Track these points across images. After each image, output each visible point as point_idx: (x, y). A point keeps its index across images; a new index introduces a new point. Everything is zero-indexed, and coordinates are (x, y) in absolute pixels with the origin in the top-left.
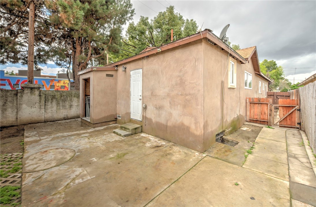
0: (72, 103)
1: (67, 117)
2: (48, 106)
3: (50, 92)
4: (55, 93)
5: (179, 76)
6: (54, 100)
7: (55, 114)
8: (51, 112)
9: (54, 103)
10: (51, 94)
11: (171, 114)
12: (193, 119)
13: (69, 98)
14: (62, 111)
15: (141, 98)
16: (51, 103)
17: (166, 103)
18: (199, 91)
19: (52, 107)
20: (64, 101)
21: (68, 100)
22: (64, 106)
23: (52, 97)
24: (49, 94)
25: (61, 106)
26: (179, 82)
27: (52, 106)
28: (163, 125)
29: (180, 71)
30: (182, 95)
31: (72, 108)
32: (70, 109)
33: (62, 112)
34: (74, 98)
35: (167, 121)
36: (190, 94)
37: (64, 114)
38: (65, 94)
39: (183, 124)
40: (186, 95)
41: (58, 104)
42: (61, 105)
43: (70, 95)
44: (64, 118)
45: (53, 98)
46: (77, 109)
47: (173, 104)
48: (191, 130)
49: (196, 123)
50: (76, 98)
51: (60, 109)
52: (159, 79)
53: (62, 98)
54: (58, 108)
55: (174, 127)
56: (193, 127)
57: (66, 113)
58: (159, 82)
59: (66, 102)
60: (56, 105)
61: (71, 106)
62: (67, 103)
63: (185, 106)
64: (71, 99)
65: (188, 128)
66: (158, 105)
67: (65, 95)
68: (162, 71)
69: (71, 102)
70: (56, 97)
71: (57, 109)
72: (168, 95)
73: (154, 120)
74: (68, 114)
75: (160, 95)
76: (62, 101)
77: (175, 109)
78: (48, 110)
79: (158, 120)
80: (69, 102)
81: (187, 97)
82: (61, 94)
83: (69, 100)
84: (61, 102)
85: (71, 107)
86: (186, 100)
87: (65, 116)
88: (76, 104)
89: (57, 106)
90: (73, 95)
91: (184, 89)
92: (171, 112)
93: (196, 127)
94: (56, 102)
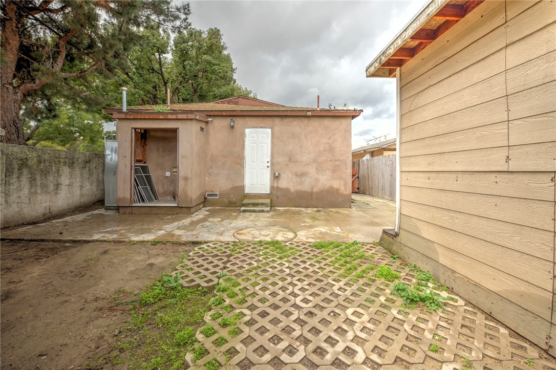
0: (59, 180)
1: (50, 212)
2: (12, 187)
3: (16, 150)
4: (28, 153)
5: (328, 143)
6: (24, 170)
7: (27, 205)
8: (17, 201)
9: (25, 180)
10: (19, 156)
11: (317, 180)
12: (342, 182)
13: (54, 168)
14: (40, 197)
15: (269, 164)
16: (18, 177)
17: (312, 170)
18: (348, 157)
19: (19, 189)
20: (45, 173)
21: (52, 171)
22: (44, 186)
23: (21, 162)
24: (14, 155)
25: (39, 187)
26: (328, 148)
27: (21, 186)
28: (307, 192)
29: (330, 139)
30: (331, 161)
31: (59, 192)
32: (56, 194)
33: (41, 200)
34: (64, 167)
35: (313, 188)
36: (340, 160)
37: (44, 205)
38: (47, 157)
39: (332, 188)
40: (336, 161)
41: (32, 180)
42: (39, 183)
43: (57, 160)
44: (44, 216)
45: (22, 164)
46: (68, 192)
47: (319, 169)
48: (340, 192)
49: (345, 185)
50: (67, 167)
51: (36, 193)
52: (301, 143)
53: (42, 167)
54: (33, 190)
55: (322, 192)
56: (342, 188)
57: (48, 204)
58: (301, 147)
59: (48, 177)
60: (28, 184)
61: (58, 186)
62: (51, 178)
63: (334, 171)
64: (58, 170)
65: (338, 190)
66: (299, 172)
67: (48, 160)
68: (305, 136)
69: (58, 176)
70: (30, 163)
71: (31, 193)
72: (314, 161)
73: (292, 190)
74: (51, 204)
75: (302, 161)
76: (41, 175)
77: (323, 175)
78: (11, 197)
79: (300, 188)
80: (54, 177)
81: (336, 163)
82: (39, 156)
83: (54, 171)
84: (38, 177)
85: (57, 189)
86: (336, 165)
87: (46, 210)
88: (67, 182)
89: (31, 186)
90: (62, 160)
91: (334, 156)
92: (318, 177)
93: (346, 188)
94: (29, 176)
